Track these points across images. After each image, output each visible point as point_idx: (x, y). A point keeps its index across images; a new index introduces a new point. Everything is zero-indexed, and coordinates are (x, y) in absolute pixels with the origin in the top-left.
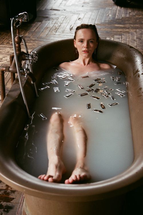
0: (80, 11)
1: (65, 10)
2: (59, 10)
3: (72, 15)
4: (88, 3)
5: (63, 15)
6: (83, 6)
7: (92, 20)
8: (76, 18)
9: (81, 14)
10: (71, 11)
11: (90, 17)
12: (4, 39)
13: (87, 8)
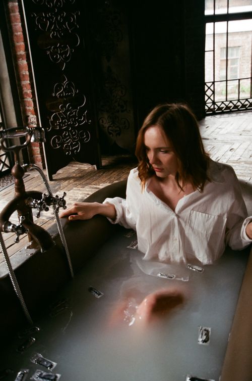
0: (234, 140)
1: (215, 139)
2: (208, 139)
3: (224, 145)
4: (249, 131)
5: (211, 145)
6: (241, 135)
7: (248, 152)
8: (228, 149)
9: (235, 144)
10: (223, 141)
11: (247, 148)
12: (123, 173)
13: (246, 137)
